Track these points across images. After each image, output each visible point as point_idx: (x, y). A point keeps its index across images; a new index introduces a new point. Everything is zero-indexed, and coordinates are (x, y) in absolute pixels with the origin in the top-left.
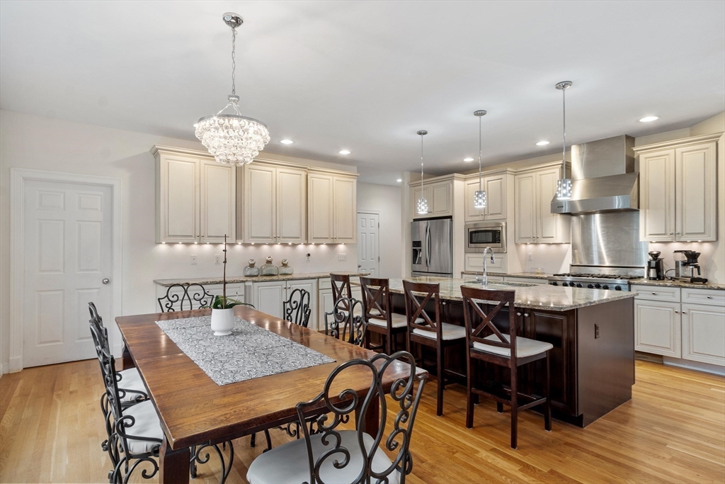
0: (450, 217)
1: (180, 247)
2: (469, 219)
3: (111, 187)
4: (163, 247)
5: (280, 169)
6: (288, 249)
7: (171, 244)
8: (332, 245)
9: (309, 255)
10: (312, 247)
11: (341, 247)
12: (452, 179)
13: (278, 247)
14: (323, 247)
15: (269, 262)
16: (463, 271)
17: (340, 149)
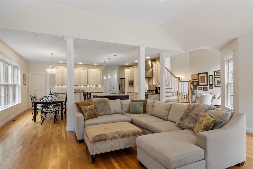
0: (124, 78)
1: (60, 86)
2: (129, 79)
3: (46, 74)
4: (56, 86)
5: (80, 69)
6: (85, 86)
7: (58, 85)
8: (97, 86)
9: (90, 88)
10: (91, 86)
11: (99, 86)
12: (124, 69)
13: (82, 86)
14: (94, 86)
15: (80, 89)
16: (128, 92)
17: (94, 63)
